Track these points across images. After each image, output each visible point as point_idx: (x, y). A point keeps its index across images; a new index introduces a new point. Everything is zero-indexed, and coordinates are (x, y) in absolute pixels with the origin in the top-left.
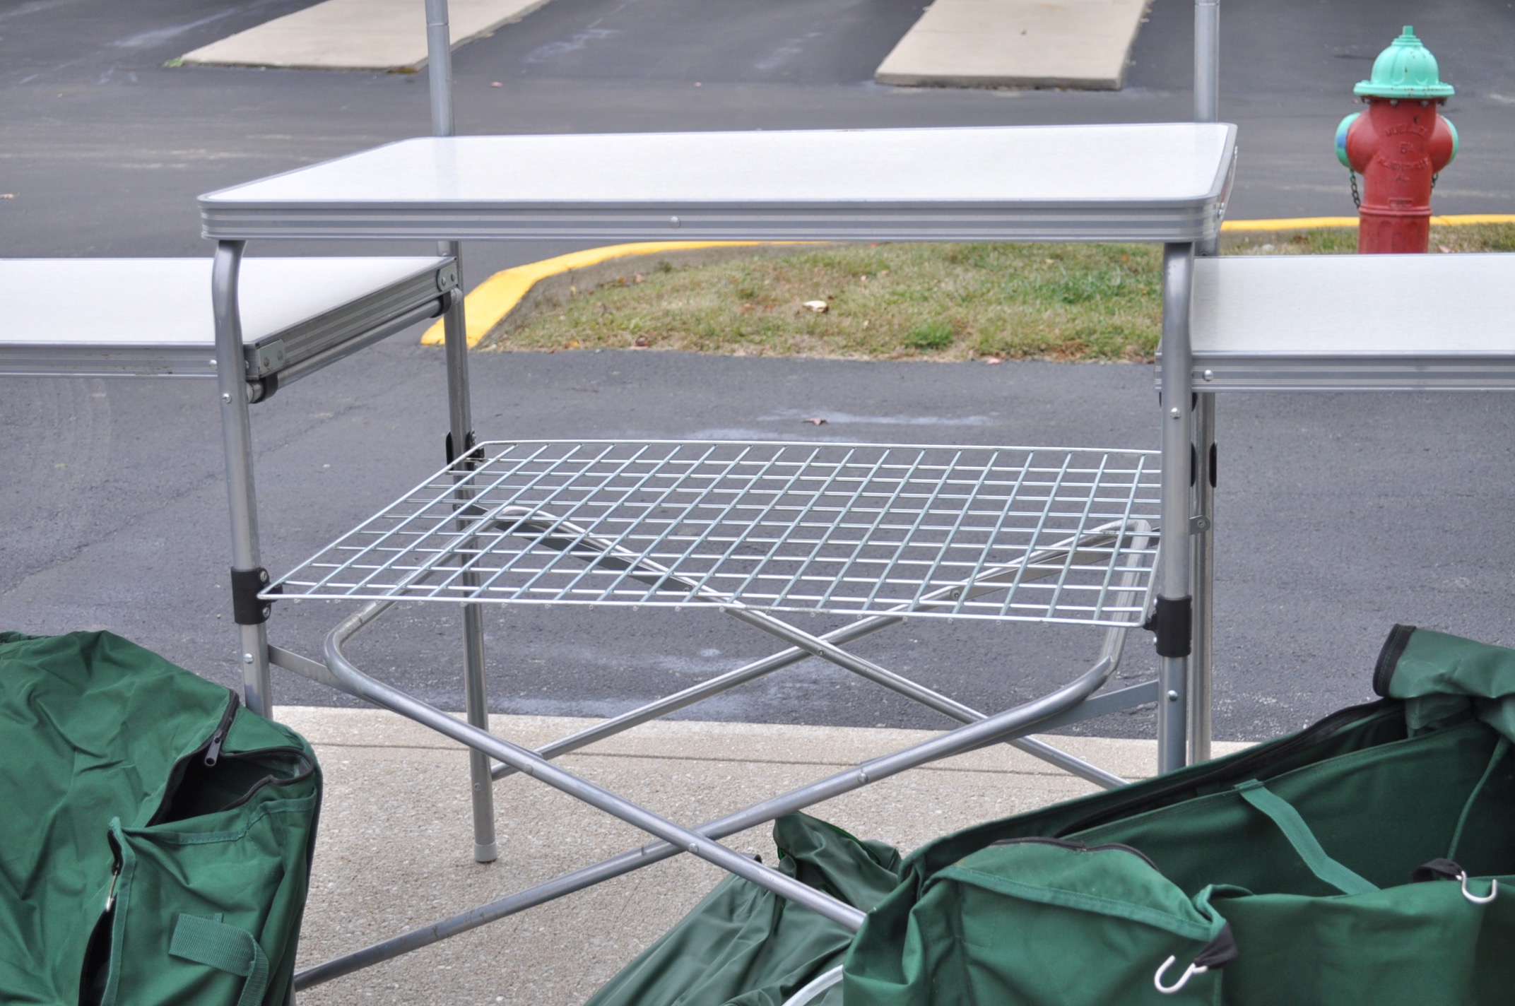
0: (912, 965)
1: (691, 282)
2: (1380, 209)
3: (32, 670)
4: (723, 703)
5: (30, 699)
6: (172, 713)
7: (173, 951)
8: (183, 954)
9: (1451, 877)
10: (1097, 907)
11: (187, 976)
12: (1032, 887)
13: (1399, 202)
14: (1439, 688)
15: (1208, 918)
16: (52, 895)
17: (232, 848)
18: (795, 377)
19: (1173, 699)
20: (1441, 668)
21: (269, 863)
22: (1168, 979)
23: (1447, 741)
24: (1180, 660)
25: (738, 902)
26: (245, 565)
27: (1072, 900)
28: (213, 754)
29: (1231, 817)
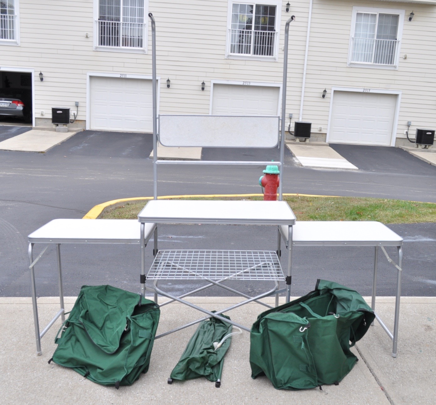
0: (261, 331)
1: (136, 208)
2: (268, 194)
3: (97, 292)
4: (177, 293)
5: (98, 297)
6: (127, 298)
7: (139, 336)
8: (141, 336)
9: (332, 314)
10: (289, 321)
11: (142, 340)
12: (278, 318)
13: (271, 193)
14: (325, 288)
15: (306, 321)
16: (106, 329)
17: (144, 320)
18: (162, 228)
19: (289, 291)
20: (325, 285)
21: (152, 322)
22: (302, 330)
23: (325, 296)
24: (289, 285)
25: (204, 326)
26: (143, 274)
27: (285, 320)
28: (140, 305)
29: (299, 308)
